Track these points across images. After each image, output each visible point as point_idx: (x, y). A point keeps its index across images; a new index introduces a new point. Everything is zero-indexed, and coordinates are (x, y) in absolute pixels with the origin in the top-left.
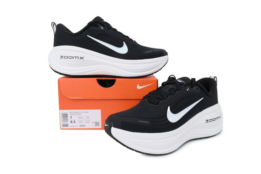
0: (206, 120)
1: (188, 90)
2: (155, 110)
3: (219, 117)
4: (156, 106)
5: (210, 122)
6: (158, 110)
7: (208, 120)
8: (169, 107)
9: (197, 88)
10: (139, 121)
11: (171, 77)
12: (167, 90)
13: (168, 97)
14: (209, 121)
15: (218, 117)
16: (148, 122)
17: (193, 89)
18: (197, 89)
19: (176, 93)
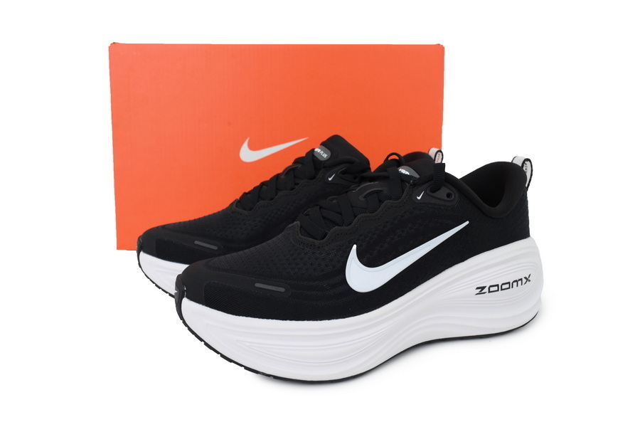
0: (478, 288)
1: (419, 198)
2: (313, 253)
3: (524, 280)
4: (317, 242)
5: (489, 292)
6: (321, 253)
7: (483, 288)
8: (355, 247)
9: (448, 191)
10: (257, 285)
11: (389, 159)
12: (361, 198)
13: (355, 216)
14: (486, 290)
15: (521, 280)
16: (282, 290)
17: (436, 194)
18: (449, 195)
19: (382, 206)
